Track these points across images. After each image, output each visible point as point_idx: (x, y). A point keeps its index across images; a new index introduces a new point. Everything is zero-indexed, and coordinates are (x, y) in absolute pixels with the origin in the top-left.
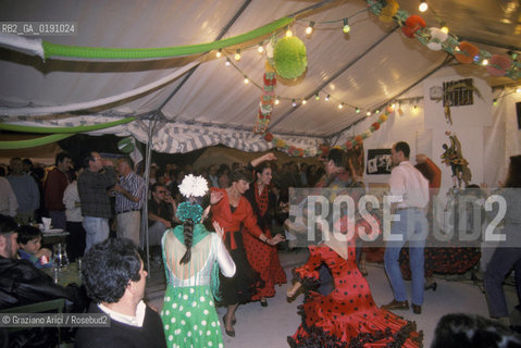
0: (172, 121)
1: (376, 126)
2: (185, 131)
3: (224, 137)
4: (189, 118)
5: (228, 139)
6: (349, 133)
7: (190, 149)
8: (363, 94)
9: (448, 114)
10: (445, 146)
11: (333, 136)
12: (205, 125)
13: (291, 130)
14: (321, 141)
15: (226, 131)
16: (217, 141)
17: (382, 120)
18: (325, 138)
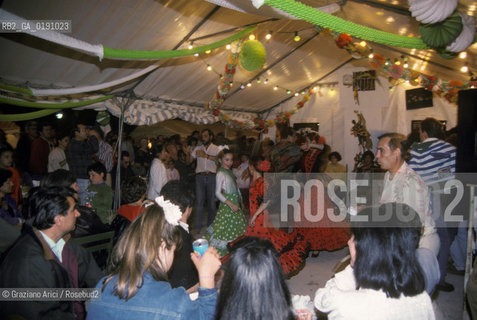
0: (140, 98)
1: (301, 105)
2: (150, 106)
3: (181, 112)
4: (155, 96)
5: (184, 114)
6: (278, 109)
7: (155, 121)
8: (292, 79)
9: (356, 96)
10: (354, 122)
11: (265, 111)
12: (166, 102)
13: (233, 106)
14: (255, 116)
15: (182, 107)
16: (176, 115)
17: (306, 99)
18: (258, 113)
